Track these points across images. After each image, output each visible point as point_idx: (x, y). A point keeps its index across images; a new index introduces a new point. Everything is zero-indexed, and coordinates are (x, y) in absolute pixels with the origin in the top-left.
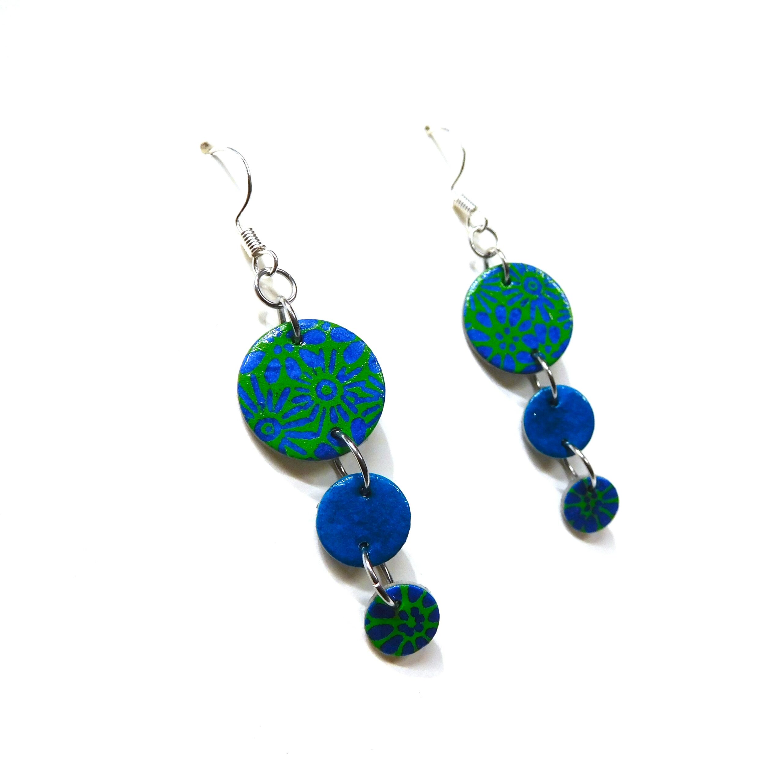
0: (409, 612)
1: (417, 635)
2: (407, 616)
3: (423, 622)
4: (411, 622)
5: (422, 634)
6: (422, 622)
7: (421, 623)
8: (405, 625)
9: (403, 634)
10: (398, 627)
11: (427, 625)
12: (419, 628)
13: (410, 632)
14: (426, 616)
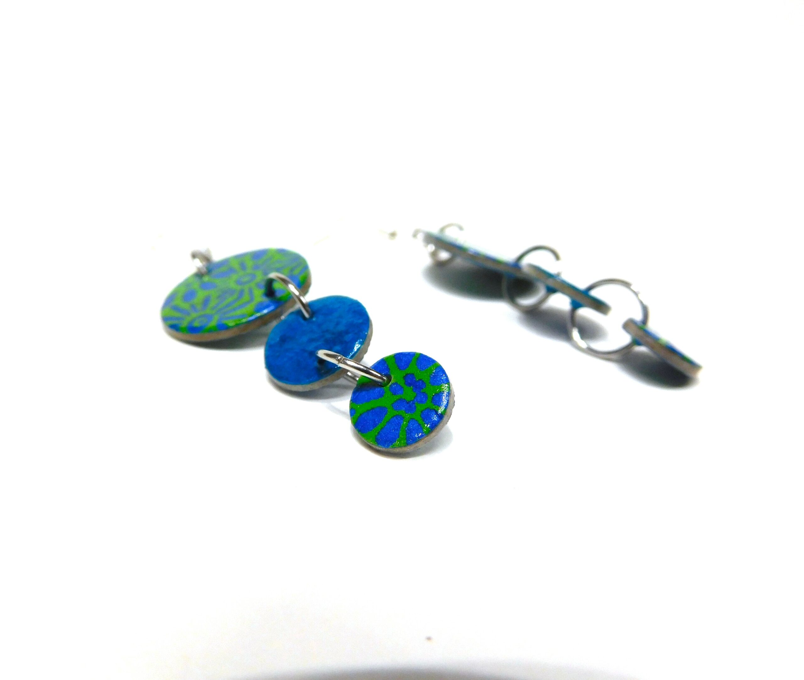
0: (402, 382)
1: (420, 407)
2: (402, 388)
3: (424, 389)
4: (409, 394)
5: (429, 404)
6: (422, 389)
7: (422, 391)
8: (401, 401)
9: (402, 412)
10: (393, 405)
11: (430, 390)
12: (423, 397)
13: (410, 408)
14: (426, 379)
